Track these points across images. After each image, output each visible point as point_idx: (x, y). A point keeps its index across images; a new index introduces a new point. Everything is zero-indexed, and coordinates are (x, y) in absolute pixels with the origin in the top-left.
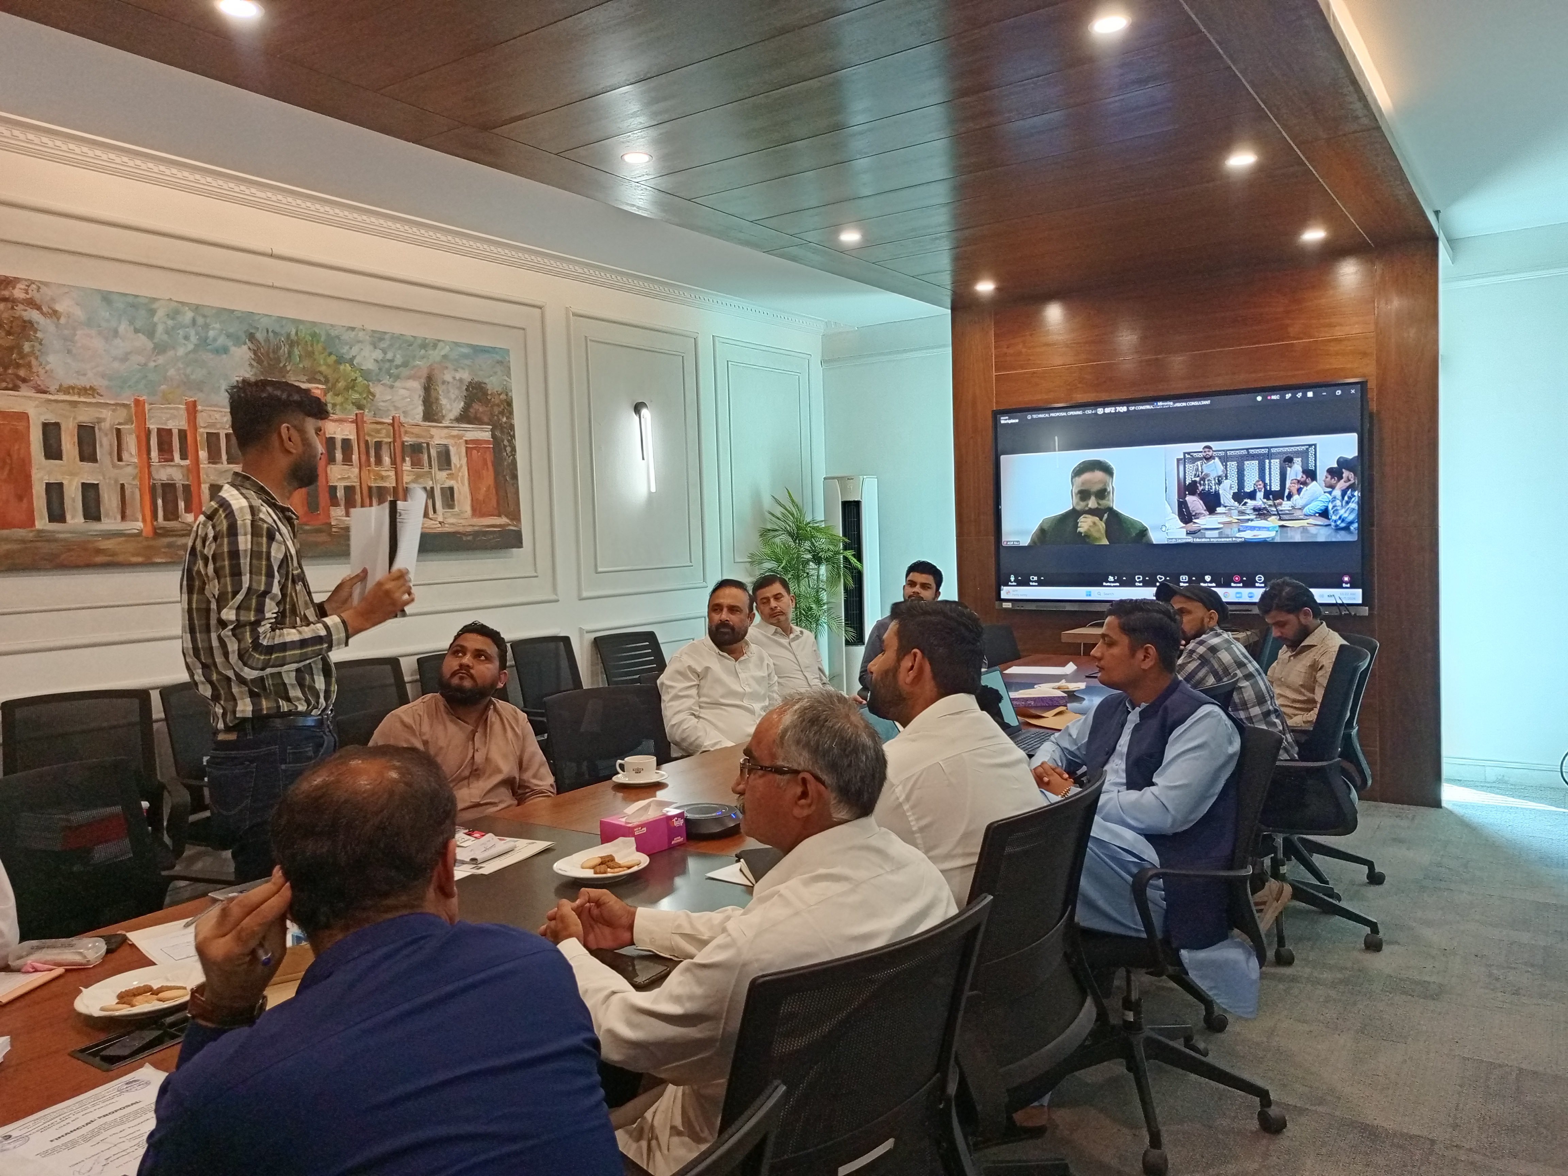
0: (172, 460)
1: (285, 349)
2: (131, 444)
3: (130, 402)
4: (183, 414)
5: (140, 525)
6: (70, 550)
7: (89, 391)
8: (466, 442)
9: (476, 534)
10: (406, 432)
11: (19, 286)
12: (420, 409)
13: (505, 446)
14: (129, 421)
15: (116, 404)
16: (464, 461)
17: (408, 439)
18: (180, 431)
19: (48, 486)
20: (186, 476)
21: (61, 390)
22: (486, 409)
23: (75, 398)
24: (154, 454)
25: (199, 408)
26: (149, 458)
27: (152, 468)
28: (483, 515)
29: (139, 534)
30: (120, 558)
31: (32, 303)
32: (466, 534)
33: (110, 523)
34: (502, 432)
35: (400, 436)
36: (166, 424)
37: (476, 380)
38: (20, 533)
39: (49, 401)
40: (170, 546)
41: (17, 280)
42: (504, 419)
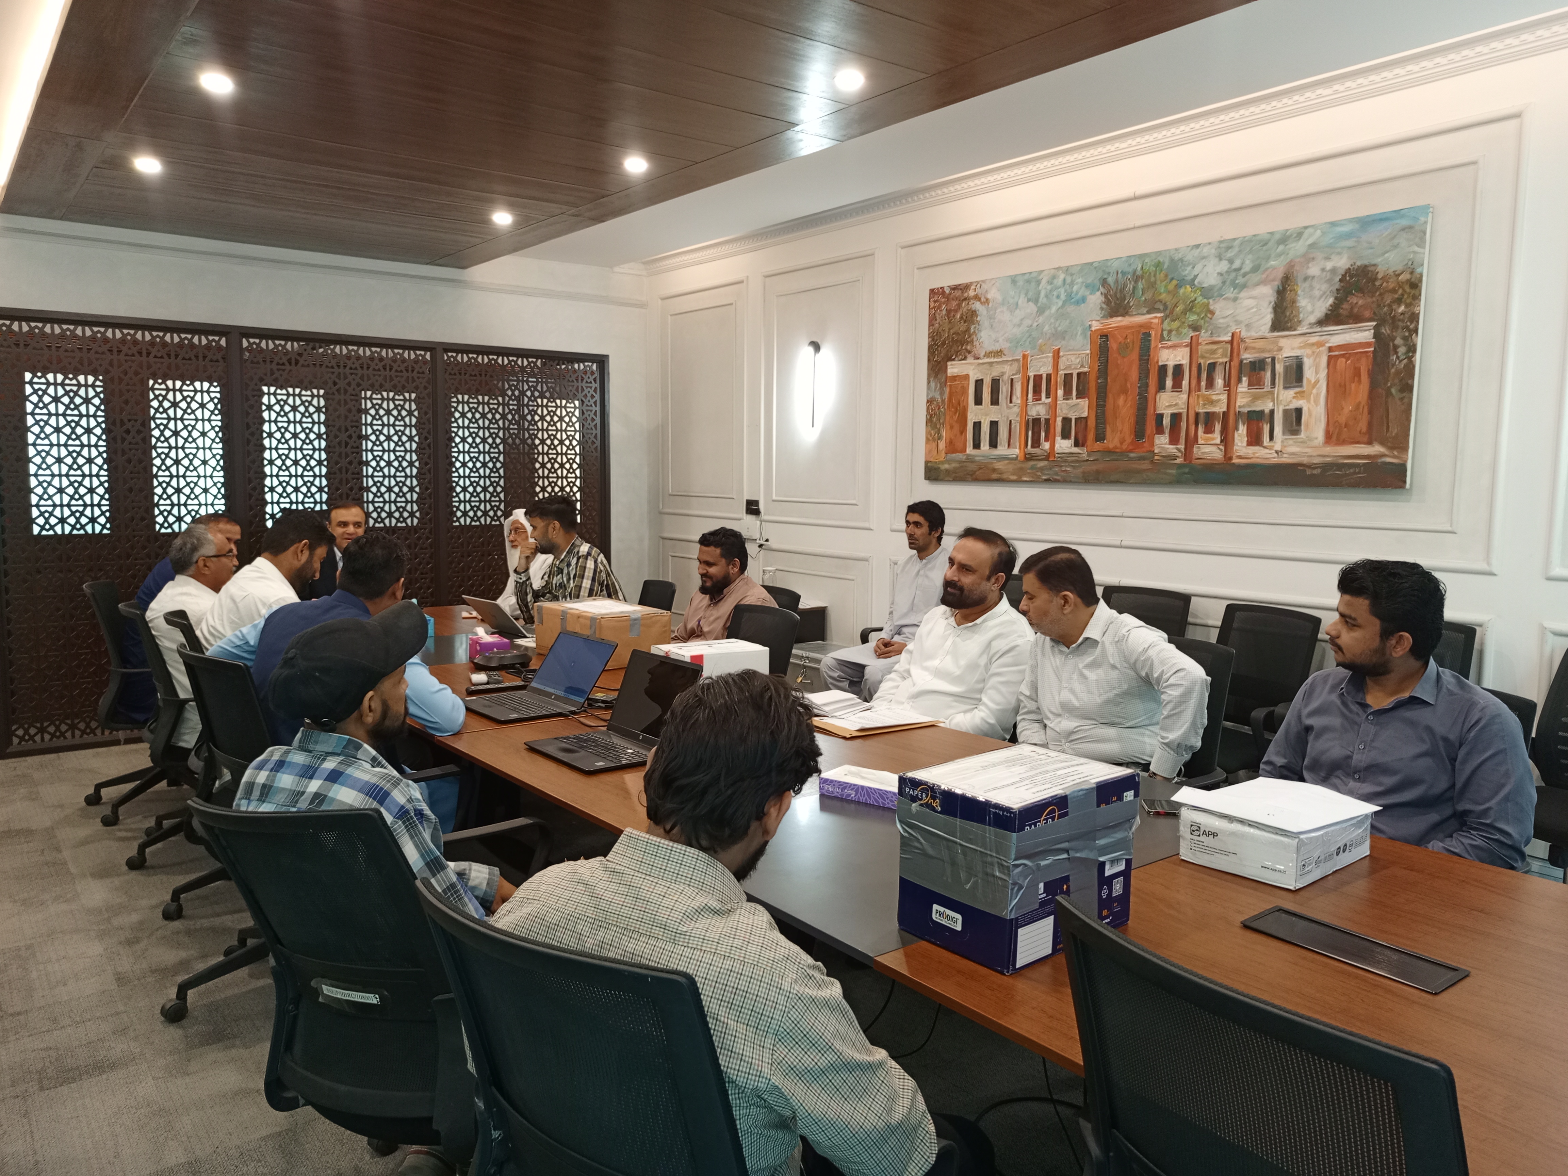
0: (1040, 399)
1: (1130, 286)
2: (1018, 388)
3: (1020, 357)
4: (1051, 360)
5: (1017, 451)
6: (980, 469)
7: (999, 353)
8: (1330, 349)
9: (1326, 467)
10: (1246, 349)
11: (973, 287)
12: (1268, 318)
13: (1396, 347)
14: (1018, 372)
15: (1013, 360)
16: (1323, 374)
17: (1248, 356)
18: (1047, 375)
19: (975, 423)
20: (1048, 413)
21: (987, 355)
22: (1369, 300)
23: (992, 360)
24: (1030, 396)
25: (1061, 354)
26: (1027, 399)
27: (1028, 407)
28: (1341, 442)
29: (1016, 459)
30: (1005, 476)
31: (977, 298)
32: (1309, 466)
33: (1002, 450)
34: (1394, 327)
35: (1238, 354)
36: (1039, 371)
37: (1359, 263)
38: (960, 456)
39: (979, 364)
40: (1032, 468)
41: (971, 283)
42: (1402, 308)
